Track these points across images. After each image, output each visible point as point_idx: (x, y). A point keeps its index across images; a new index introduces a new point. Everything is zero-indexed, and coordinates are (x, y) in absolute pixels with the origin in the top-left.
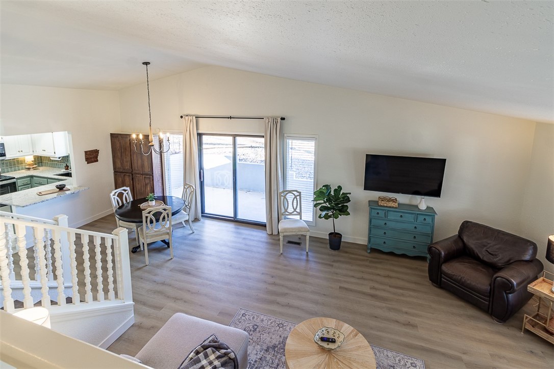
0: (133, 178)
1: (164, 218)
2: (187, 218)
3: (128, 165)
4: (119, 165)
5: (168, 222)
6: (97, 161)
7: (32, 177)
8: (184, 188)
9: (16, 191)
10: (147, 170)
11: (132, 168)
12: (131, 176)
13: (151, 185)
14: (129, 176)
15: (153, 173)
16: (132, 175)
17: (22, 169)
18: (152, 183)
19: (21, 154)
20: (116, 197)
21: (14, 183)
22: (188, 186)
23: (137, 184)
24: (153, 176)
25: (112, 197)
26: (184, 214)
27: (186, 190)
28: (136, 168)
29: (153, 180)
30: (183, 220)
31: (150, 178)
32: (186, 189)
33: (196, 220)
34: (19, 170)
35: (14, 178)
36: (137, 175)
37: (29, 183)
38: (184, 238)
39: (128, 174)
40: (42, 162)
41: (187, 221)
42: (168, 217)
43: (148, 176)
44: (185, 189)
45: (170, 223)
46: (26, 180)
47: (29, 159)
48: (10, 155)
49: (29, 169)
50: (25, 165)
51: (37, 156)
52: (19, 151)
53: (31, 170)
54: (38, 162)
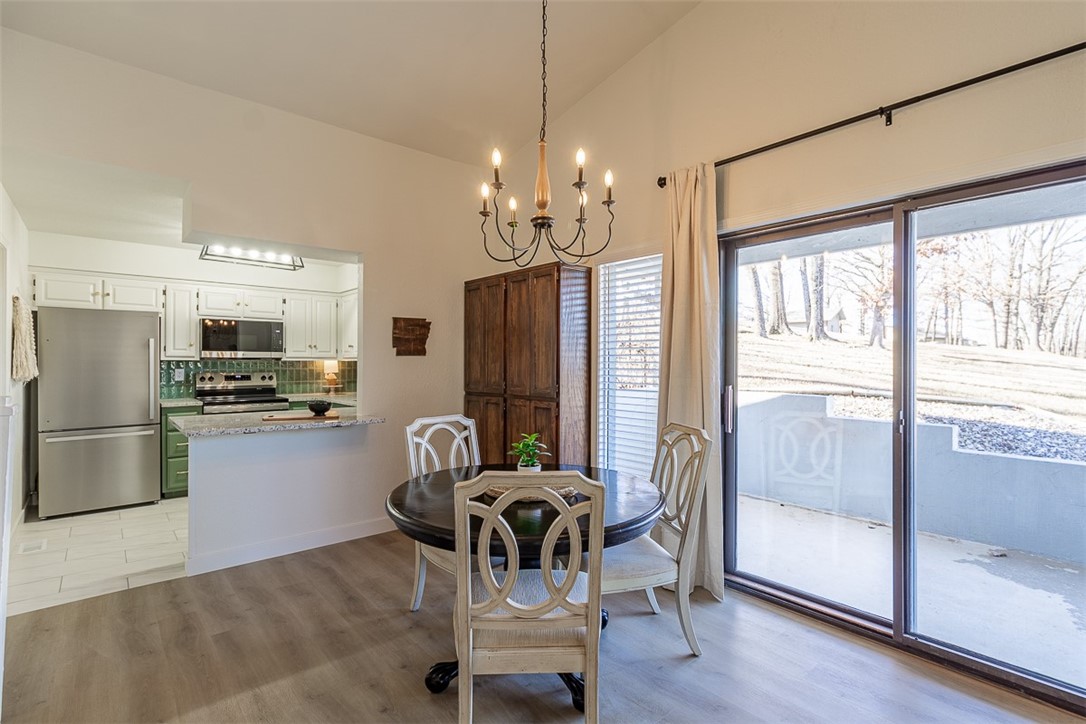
0: (505, 412)
1: (562, 549)
2: (668, 578)
3: (498, 369)
4: (476, 373)
5: (584, 577)
6: (422, 352)
8: (661, 442)
10: (543, 384)
11: (505, 379)
12: (502, 404)
13: (550, 436)
14: (497, 404)
15: (558, 394)
16: (505, 401)
18: (554, 425)
19: (315, 353)
20: (424, 442)
22: (677, 433)
23: (514, 430)
24: (558, 405)
25: (412, 440)
26: (659, 556)
27: (669, 454)
28: (516, 380)
29: (558, 417)
30: (648, 583)
31: (549, 409)
32: (671, 447)
33: (701, 594)
35: (287, 400)
36: (518, 402)
38: (655, 673)
39: (494, 400)
41: (667, 593)
42: (585, 547)
43: (544, 405)
44: (664, 449)
45: (595, 583)
47: (331, 368)
48: (293, 351)
49: (328, 391)
50: (324, 383)
51: (343, 362)
52: (310, 346)
53: (332, 393)
54: (349, 377)
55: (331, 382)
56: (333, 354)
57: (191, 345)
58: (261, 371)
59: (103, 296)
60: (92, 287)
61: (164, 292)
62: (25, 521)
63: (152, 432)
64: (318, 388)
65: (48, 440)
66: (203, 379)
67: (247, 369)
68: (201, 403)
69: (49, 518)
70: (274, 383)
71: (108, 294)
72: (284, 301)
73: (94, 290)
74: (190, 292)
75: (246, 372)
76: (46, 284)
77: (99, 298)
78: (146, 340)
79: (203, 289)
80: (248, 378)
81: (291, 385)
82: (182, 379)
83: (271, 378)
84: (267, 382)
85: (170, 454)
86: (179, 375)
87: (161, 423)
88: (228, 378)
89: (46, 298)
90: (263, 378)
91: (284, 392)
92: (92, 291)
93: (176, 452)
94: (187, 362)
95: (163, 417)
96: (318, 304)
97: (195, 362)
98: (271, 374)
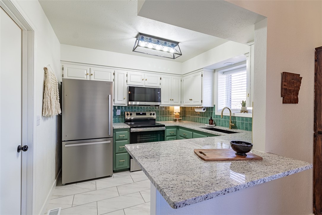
6: (296, 101)
7: (178, 127)
9: (164, 141)
17: (171, 120)
19: (172, 103)
21: (163, 131)
34: (168, 120)
35: (164, 126)
37: (175, 134)
40: (185, 116)
46: (173, 131)
47: (177, 109)
48: (164, 102)
49: (175, 120)
50: (173, 117)
51: (183, 107)
52: (171, 100)
53: (177, 121)
54: (183, 114)
55: (176, 116)
56: (179, 103)
57: (124, 99)
58: (150, 111)
59: (90, 76)
60: (85, 71)
61: (114, 74)
62: (56, 186)
63: (109, 142)
64: (171, 119)
65: (66, 146)
66: (128, 114)
67: (144, 110)
68: (129, 127)
69: (66, 184)
70: (155, 117)
71: (92, 75)
72: (161, 79)
73: (87, 72)
74: (124, 74)
75: (143, 111)
76: (68, 69)
77: (88, 76)
78: (108, 96)
79: (130, 73)
80: (145, 114)
81: (161, 117)
82: (120, 114)
83: (154, 114)
84: (152, 116)
85: (117, 151)
86: (119, 112)
87: (113, 137)
88: (138, 114)
89: (68, 76)
90: (151, 114)
91: (158, 121)
92: (85, 73)
93: (119, 150)
94: (122, 107)
95: (114, 133)
96: (174, 80)
97: (125, 107)
98: (154, 112)
